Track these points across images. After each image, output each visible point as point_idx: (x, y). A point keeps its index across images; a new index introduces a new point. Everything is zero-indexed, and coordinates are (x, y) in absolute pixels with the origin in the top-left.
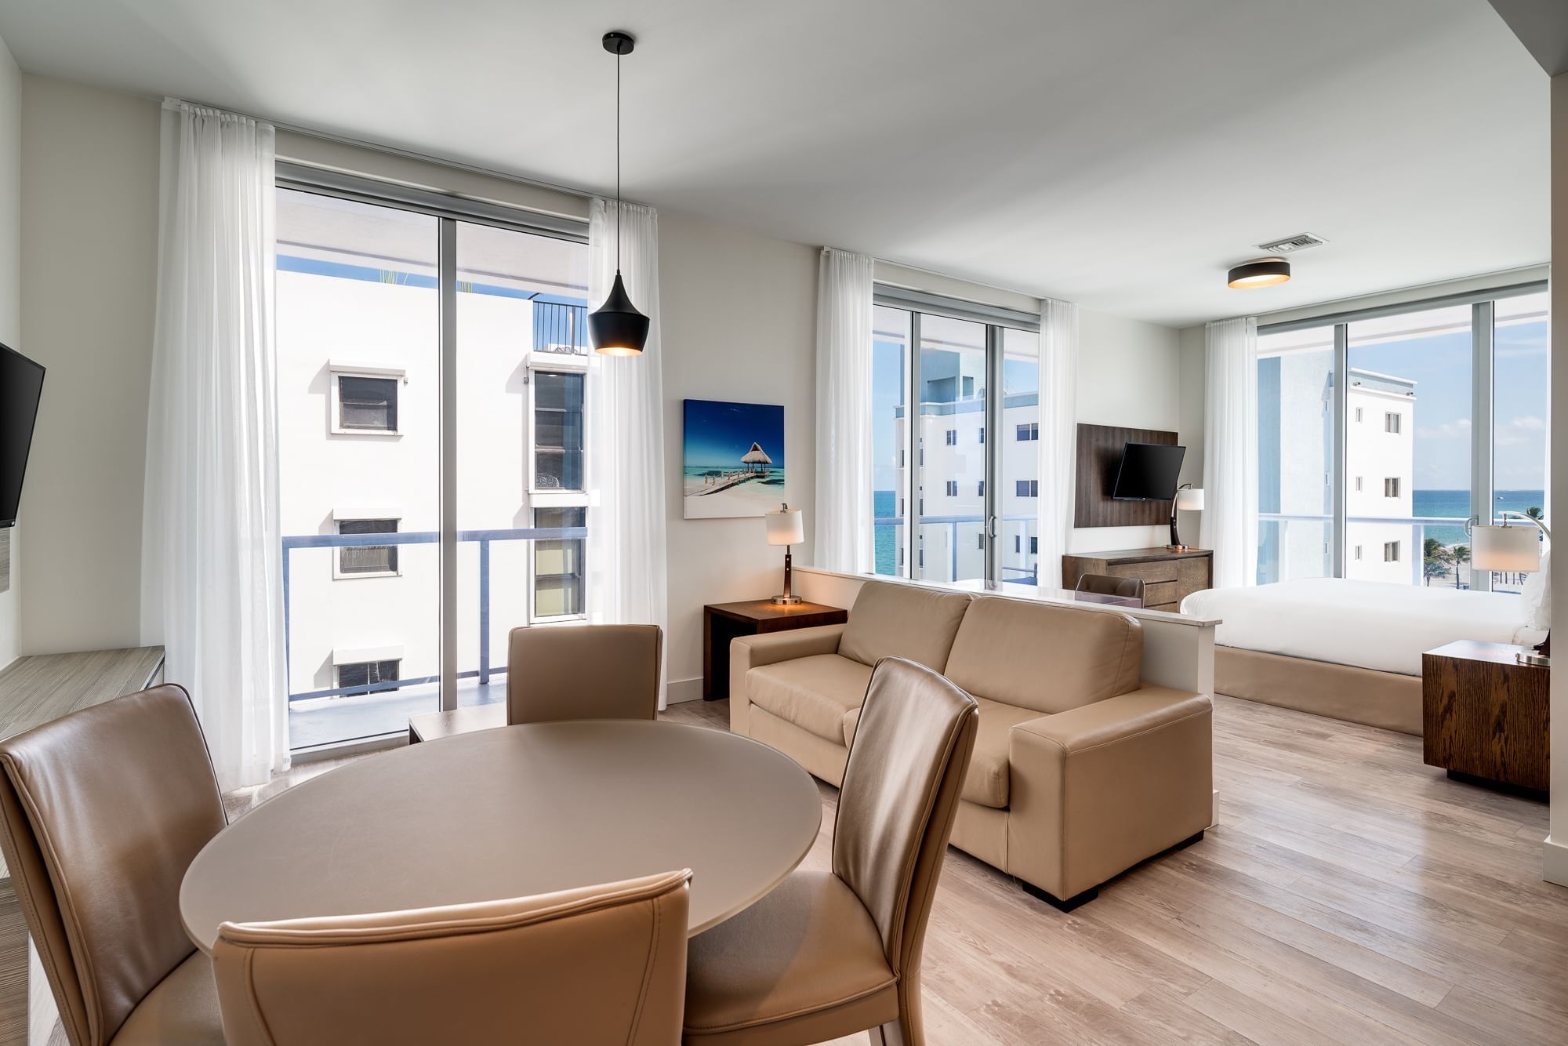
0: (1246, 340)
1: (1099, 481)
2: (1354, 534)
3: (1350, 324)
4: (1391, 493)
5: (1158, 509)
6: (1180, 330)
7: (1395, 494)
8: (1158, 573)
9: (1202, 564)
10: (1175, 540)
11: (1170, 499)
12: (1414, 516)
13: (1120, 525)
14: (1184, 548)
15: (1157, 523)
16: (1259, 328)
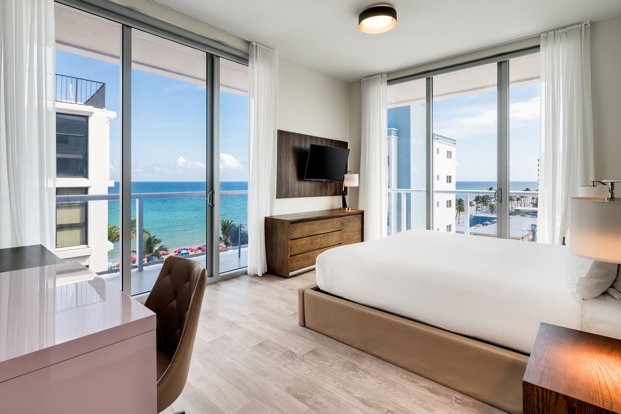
0: (381, 87)
1: (295, 168)
2: (436, 198)
3: (434, 77)
4: (449, 182)
5: (336, 186)
6: (349, 84)
7: (450, 182)
8: (328, 227)
9: (357, 220)
10: (344, 205)
11: (341, 180)
12: (456, 189)
13: (310, 196)
14: (348, 209)
15: (335, 194)
16: (388, 81)
